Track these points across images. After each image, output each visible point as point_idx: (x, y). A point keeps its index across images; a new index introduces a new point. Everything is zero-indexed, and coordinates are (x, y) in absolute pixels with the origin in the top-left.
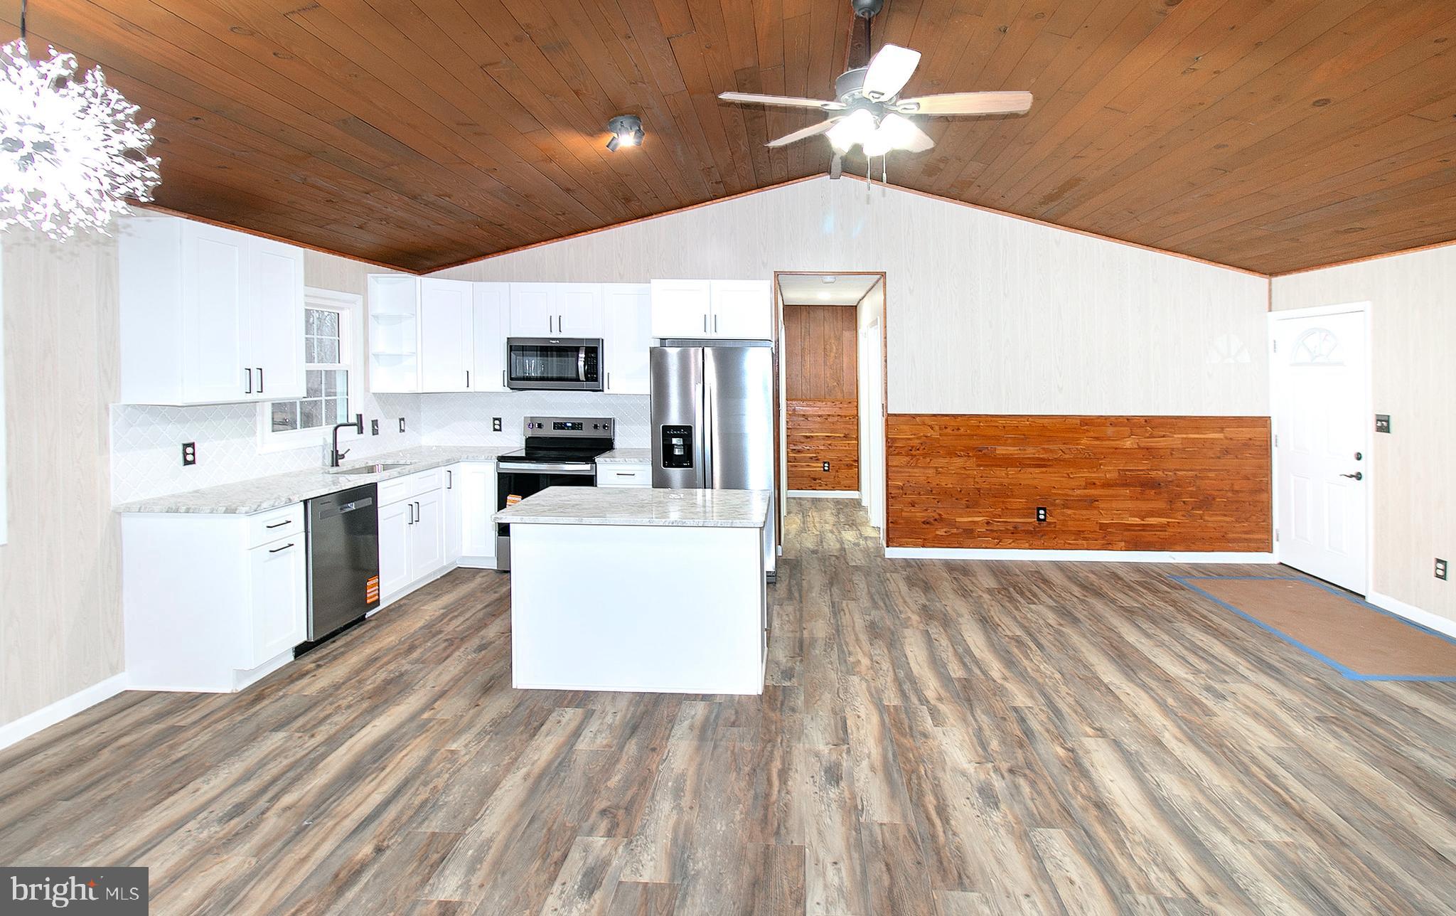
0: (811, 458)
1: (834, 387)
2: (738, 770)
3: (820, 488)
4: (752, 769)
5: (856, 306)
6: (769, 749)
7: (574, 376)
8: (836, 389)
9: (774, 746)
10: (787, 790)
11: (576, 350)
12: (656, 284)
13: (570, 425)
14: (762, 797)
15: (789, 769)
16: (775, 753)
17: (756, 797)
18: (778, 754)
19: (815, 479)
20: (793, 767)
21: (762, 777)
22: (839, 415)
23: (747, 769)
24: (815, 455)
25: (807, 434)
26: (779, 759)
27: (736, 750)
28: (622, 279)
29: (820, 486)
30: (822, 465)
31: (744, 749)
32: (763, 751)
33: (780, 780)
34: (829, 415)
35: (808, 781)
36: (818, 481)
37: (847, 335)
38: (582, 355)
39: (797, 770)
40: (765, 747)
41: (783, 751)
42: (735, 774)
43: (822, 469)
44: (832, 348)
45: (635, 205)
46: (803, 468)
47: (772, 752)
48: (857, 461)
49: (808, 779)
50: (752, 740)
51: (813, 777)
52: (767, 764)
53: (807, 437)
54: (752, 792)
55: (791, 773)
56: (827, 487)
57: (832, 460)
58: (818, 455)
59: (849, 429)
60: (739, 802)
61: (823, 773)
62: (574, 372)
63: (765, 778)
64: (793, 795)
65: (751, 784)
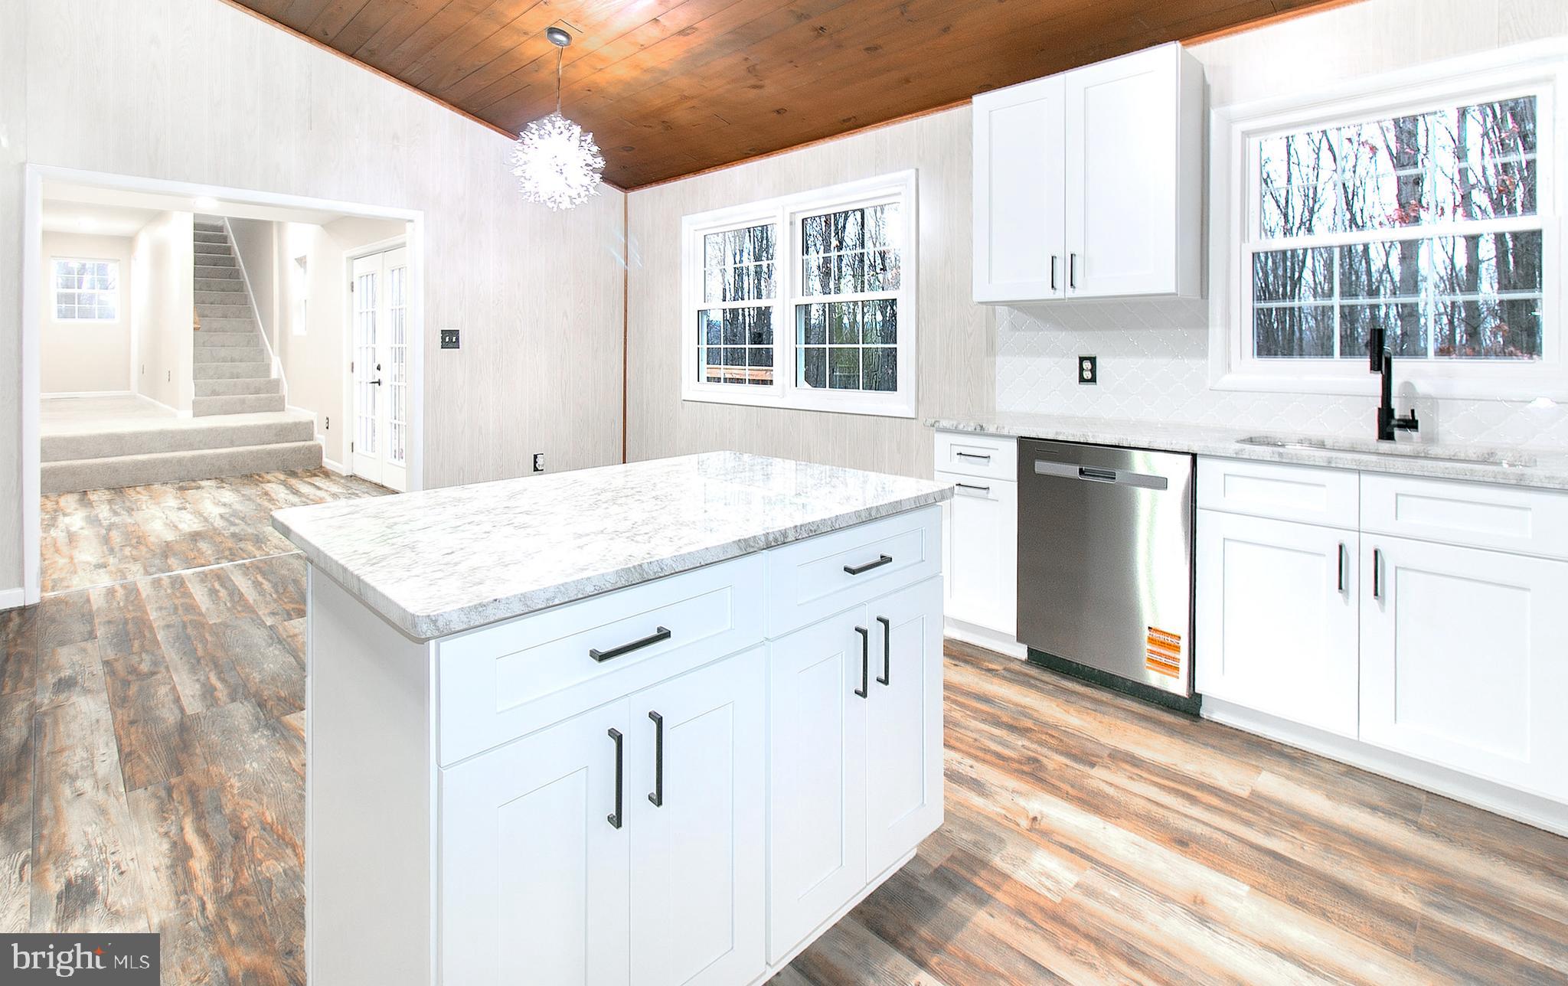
2: (266, 827)
4: (244, 838)
6: (224, 881)
9: (217, 890)
10: (169, 837)
14: (208, 813)
15: (172, 866)
16: (209, 881)
17: (219, 809)
18: (204, 881)
20: (164, 873)
21: (220, 833)
23: (252, 834)
26: (199, 873)
27: (289, 851)
31: (277, 859)
32: (236, 873)
33: (185, 843)
35: (131, 863)
39: (156, 870)
40: (234, 881)
41: (193, 889)
42: (269, 820)
47: (217, 878)
49: (132, 867)
50: (270, 881)
51: (122, 873)
52: (219, 856)
54: (227, 811)
55: (167, 861)
60: (241, 794)
61: (101, 888)
63: (213, 836)
64: (156, 835)
65: (234, 818)
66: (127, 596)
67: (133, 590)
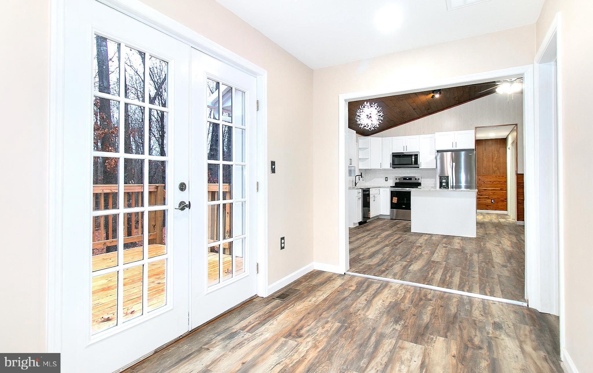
0: (486, 198)
1: (496, 170)
3: (490, 209)
5: (506, 138)
7: (411, 163)
8: (497, 171)
11: (412, 155)
12: (437, 134)
13: (408, 178)
19: (488, 206)
22: (498, 181)
24: (488, 197)
25: (485, 189)
28: (424, 133)
29: (490, 208)
30: (491, 200)
34: (494, 181)
36: (489, 207)
37: (502, 150)
38: (413, 157)
43: (491, 202)
44: (495, 155)
45: (430, 111)
46: (483, 201)
48: (506, 199)
53: (485, 190)
56: (493, 209)
57: (495, 199)
58: (489, 196)
59: (503, 186)
62: (411, 162)
66: (485, 288)
67: (482, 290)
